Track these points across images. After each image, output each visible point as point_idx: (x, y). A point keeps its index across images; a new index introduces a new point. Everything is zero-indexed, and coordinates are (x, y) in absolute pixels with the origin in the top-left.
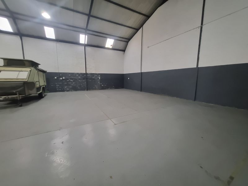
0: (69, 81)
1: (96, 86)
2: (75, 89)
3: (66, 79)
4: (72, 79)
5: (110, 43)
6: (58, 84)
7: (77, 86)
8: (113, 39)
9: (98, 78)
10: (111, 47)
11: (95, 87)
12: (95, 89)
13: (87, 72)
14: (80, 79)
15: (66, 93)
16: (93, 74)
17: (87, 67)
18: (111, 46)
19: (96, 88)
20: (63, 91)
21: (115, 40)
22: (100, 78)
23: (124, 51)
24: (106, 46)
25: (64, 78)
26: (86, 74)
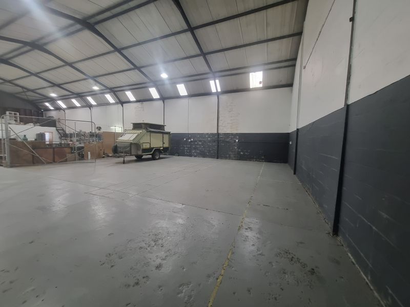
0: (198, 144)
1: (230, 153)
2: (203, 155)
3: (194, 141)
4: (200, 141)
5: (256, 79)
6: (187, 147)
7: (206, 151)
8: (260, 71)
9: (235, 141)
10: (261, 85)
11: (230, 155)
12: (229, 158)
13: (220, 132)
14: (210, 142)
15: (193, 158)
16: (227, 135)
17: (220, 124)
18: (260, 83)
19: (232, 156)
20: (190, 156)
21: (264, 70)
22: (237, 141)
23: (290, 85)
24: (251, 87)
25: (192, 140)
26: (218, 134)
